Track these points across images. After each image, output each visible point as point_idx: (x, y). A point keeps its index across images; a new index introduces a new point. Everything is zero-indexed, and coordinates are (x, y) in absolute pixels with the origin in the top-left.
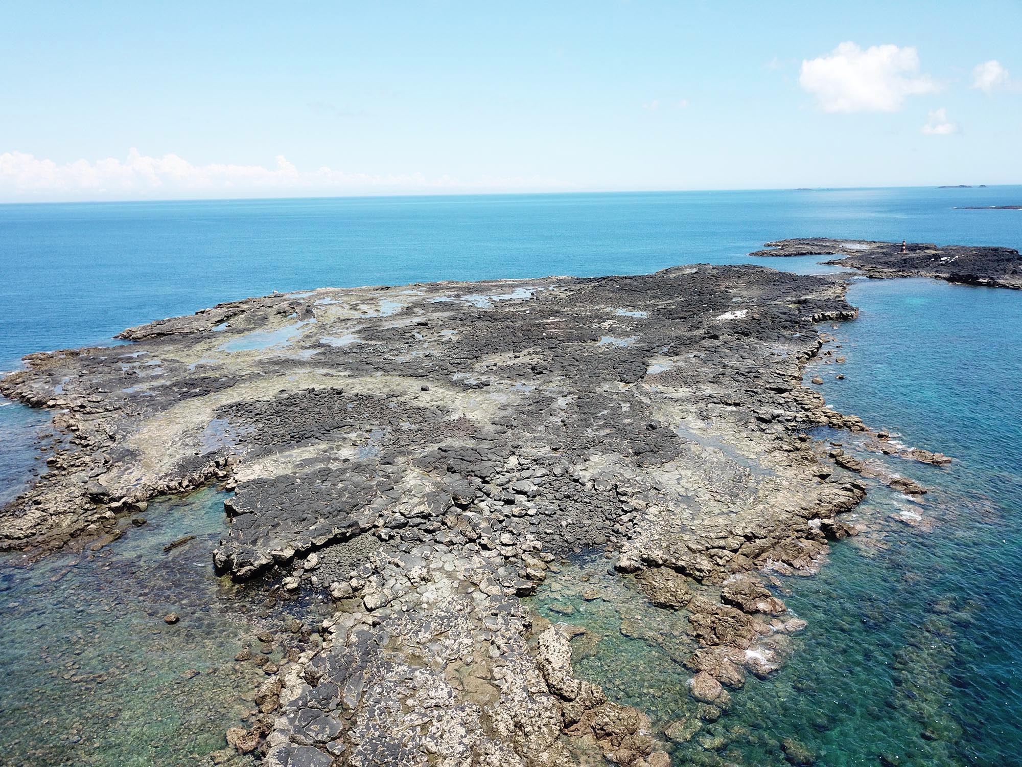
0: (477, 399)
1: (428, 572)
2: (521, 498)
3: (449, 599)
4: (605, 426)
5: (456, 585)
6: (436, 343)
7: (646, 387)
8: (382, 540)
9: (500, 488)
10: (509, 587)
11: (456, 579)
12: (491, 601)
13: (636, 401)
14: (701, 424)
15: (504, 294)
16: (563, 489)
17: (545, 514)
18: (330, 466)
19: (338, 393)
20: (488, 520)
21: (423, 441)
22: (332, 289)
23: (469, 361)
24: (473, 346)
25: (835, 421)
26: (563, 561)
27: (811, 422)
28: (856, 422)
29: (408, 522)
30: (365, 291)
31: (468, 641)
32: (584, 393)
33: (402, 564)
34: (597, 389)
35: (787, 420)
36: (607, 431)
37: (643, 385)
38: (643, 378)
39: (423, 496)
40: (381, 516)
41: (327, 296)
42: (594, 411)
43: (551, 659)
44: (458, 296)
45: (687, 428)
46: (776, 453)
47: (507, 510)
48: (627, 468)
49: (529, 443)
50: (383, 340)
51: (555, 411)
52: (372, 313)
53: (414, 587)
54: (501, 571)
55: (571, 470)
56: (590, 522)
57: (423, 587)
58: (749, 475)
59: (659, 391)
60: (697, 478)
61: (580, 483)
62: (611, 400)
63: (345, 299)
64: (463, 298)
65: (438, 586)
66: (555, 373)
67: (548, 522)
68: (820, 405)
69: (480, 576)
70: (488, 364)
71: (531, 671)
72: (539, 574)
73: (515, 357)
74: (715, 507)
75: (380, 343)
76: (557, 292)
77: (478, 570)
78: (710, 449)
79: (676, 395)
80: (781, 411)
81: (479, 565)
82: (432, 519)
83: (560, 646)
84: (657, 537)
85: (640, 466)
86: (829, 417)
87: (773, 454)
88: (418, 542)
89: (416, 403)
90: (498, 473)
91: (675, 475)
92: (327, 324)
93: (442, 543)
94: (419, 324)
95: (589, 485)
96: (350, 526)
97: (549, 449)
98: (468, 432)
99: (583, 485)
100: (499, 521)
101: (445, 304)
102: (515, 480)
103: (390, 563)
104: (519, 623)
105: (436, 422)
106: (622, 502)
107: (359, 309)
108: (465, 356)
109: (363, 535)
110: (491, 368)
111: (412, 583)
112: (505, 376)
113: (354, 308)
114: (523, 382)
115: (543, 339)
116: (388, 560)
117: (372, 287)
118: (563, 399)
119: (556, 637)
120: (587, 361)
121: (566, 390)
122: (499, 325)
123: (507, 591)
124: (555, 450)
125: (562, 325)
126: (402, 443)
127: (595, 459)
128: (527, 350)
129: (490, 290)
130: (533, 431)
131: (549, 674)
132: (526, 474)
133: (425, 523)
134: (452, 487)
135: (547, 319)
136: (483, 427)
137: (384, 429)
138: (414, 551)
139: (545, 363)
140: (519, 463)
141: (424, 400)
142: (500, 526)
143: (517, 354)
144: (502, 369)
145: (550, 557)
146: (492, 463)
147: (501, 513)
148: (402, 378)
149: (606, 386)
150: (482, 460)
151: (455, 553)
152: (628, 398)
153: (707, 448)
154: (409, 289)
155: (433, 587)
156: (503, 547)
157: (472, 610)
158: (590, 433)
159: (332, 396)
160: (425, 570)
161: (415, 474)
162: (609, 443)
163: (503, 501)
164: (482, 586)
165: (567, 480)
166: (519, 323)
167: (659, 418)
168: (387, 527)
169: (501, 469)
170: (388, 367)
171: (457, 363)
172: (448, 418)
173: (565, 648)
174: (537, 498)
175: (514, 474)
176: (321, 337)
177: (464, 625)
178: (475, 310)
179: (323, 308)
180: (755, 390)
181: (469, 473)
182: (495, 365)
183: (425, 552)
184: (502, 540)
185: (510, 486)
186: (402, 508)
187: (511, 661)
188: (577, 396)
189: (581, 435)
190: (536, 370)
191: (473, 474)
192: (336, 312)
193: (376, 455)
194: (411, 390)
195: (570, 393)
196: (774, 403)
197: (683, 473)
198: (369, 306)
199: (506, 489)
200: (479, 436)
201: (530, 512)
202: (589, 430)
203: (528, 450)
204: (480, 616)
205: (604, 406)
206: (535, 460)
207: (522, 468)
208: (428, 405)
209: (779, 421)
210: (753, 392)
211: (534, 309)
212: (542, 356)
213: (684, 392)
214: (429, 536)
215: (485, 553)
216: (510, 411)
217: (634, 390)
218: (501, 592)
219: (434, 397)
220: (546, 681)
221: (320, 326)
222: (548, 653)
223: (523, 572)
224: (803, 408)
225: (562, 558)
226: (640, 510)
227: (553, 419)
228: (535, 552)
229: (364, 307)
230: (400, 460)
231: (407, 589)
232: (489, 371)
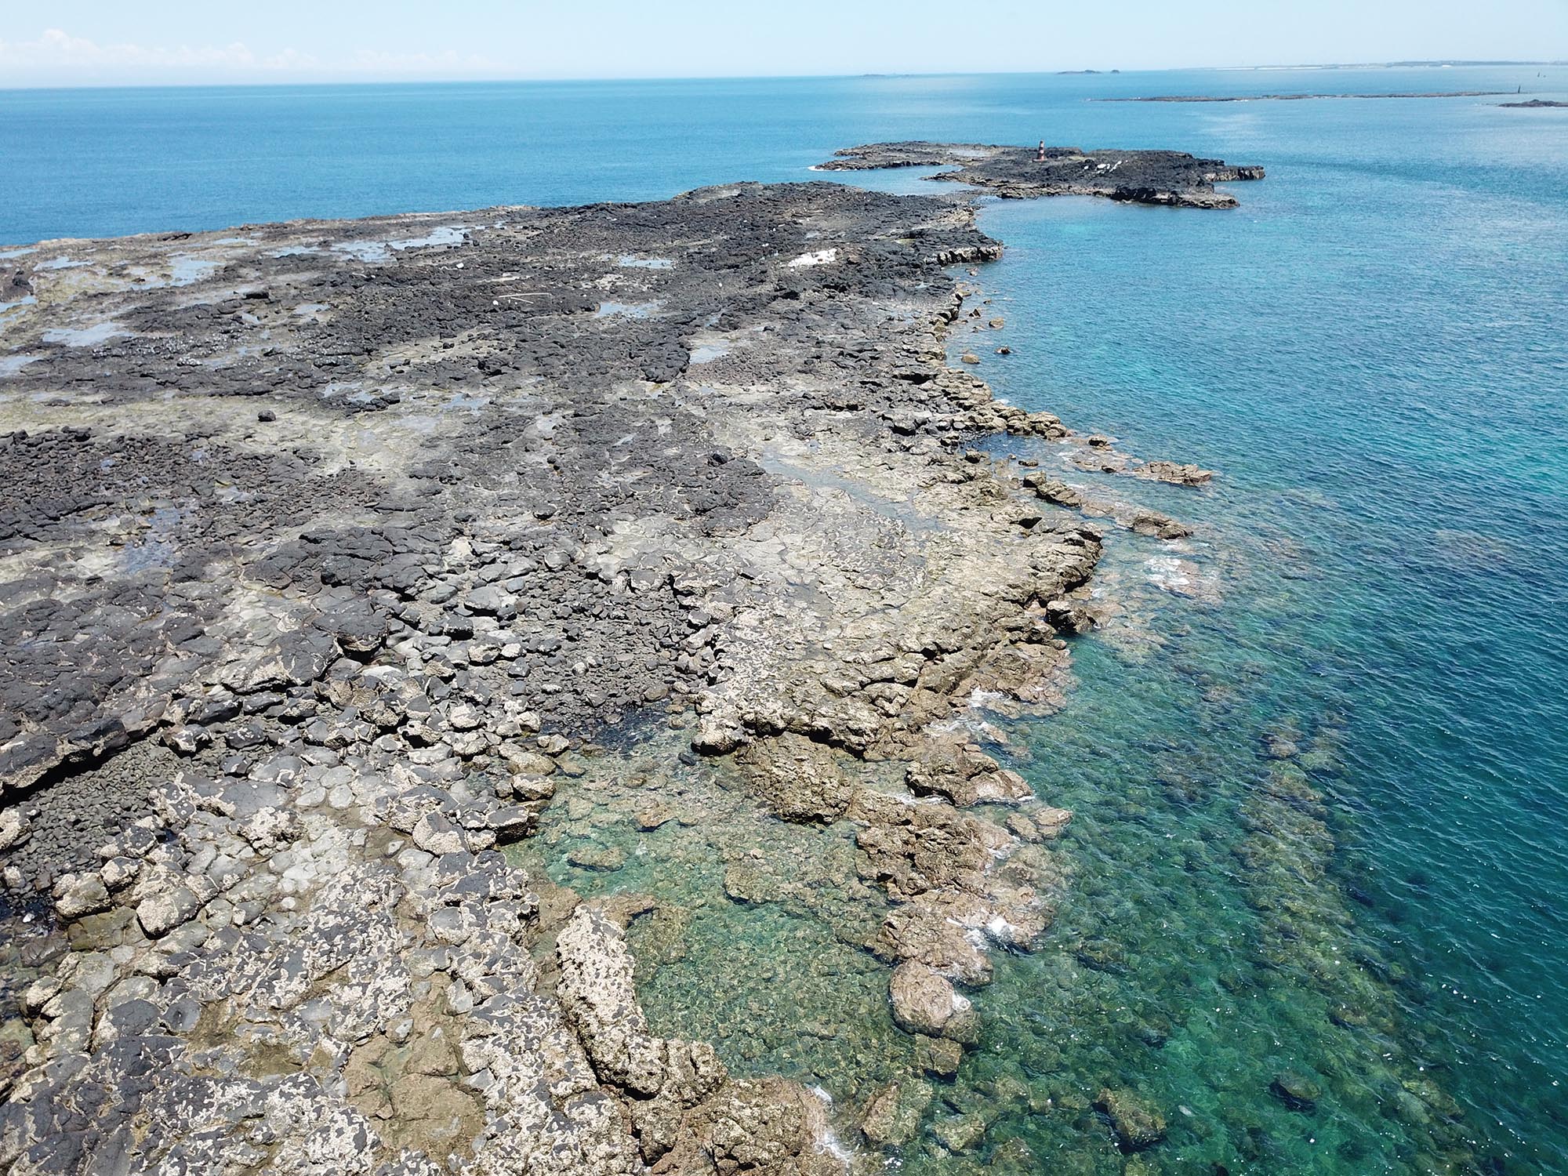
0: (376, 431)
1: (291, 820)
2: (487, 623)
3: (346, 879)
4: (633, 464)
5: (358, 839)
6: (286, 330)
7: (693, 387)
8: (183, 754)
9: (439, 608)
10: (478, 830)
11: (359, 824)
12: (442, 872)
13: (681, 414)
14: (799, 447)
15: (413, 238)
16: (568, 595)
17: (538, 651)
18: (57, 596)
19: (78, 439)
20: (419, 681)
21: (266, 524)
22: (72, 241)
23: (355, 360)
24: (360, 330)
25: (1018, 424)
26: (588, 747)
27: (979, 428)
28: (1052, 423)
29: (240, 704)
30: (140, 241)
31: (395, 984)
32: (583, 406)
33: (229, 808)
34: (607, 397)
35: (941, 428)
36: (638, 473)
37: (687, 383)
38: (684, 371)
39: (272, 644)
40: (176, 697)
41: (62, 254)
42: (608, 437)
43: (593, 998)
44: (325, 244)
45: (778, 457)
46: (939, 488)
47: (457, 652)
48: (685, 541)
49: (490, 510)
50: (178, 328)
51: (533, 441)
52: (154, 281)
53: (260, 860)
54: (458, 791)
55: (580, 556)
56: (630, 657)
57: (283, 855)
58: (904, 532)
59: (716, 393)
60: (814, 548)
61: (601, 580)
62: (636, 414)
63: (99, 257)
64: (336, 247)
65: (318, 847)
66: (525, 371)
67: (547, 668)
68: (986, 398)
69: (411, 814)
70: (393, 363)
71: (551, 1039)
72: (540, 786)
73: (445, 347)
74: (860, 601)
75: (171, 335)
76: (509, 232)
77: (405, 800)
78: (825, 491)
79: (747, 399)
80: (927, 414)
81: (408, 787)
82: (294, 691)
83: (607, 961)
84: (765, 674)
85: (708, 535)
86: (1006, 418)
87: (934, 491)
88: (267, 748)
89: (248, 447)
90: (431, 577)
91: (773, 545)
92: (58, 305)
93: (321, 744)
94: (250, 296)
95: (619, 582)
96: (97, 734)
97: (531, 518)
98: (362, 497)
99: (607, 582)
100: (443, 679)
101: (301, 259)
102: (467, 586)
103: (200, 808)
104: (509, 915)
105: (294, 482)
106: (687, 608)
107: (128, 275)
108: (345, 350)
109: (136, 748)
110: (398, 368)
111: (256, 851)
112: (429, 382)
113: (118, 273)
114: (465, 391)
115: (494, 311)
116: (195, 803)
117: (155, 235)
118: (546, 418)
119: (596, 937)
120: (582, 347)
121: (548, 401)
122: (409, 290)
123: (476, 840)
124: (544, 518)
125: (527, 286)
126: (222, 532)
127: (622, 529)
128: (466, 333)
129: (387, 232)
130: (496, 485)
131: (592, 1037)
132: (489, 572)
133: (281, 703)
134: (334, 617)
135: (498, 276)
136: (393, 485)
137: (182, 505)
138: (259, 772)
139: (503, 355)
140: (473, 552)
141: (266, 440)
142: (445, 690)
143: (449, 341)
144: (422, 370)
145: (560, 742)
146: (417, 557)
147: (446, 663)
148: (218, 400)
149: (622, 390)
150: (395, 553)
151: (352, 763)
152: (666, 409)
153: (820, 491)
154: (230, 236)
155: (306, 853)
156: (458, 735)
157: (401, 898)
158: (606, 480)
159: (66, 445)
160: (284, 816)
161: (252, 596)
162: (646, 496)
163: (448, 634)
164: (419, 835)
165: (575, 577)
166: (447, 286)
167: (726, 441)
168: (192, 722)
169: (437, 569)
170: (186, 380)
171: (331, 364)
172: (317, 471)
173: (621, 961)
174: (519, 619)
175: (465, 575)
176: (44, 330)
177: (382, 940)
178: (360, 267)
179: (52, 276)
180: (876, 380)
181: (370, 584)
182: (407, 363)
183: (283, 772)
184: (453, 720)
185: (460, 600)
186: (224, 674)
187: (501, 1022)
188: (571, 412)
189: (591, 485)
190: (488, 369)
191: (378, 584)
192: (77, 282)
193: (164, 562)
194: (238, 421)
195: (557, 407)
196: (911, 400)
197: (787, 539)
198: (148, 269)
199: (451, 608)
200: (386, 504)
201: (506, 652)
202: (605, 474)
203: (489, 524)
204: (419, 910)
205: (625, 427)
206: (506, 543)
207: (480, 561)
208: (274, 450)
209: (928, 432)
210: (874, 383)
211: (471, 261)
212: (495, 343)
213: (758, 392)
214: (291, 731)
215: (416, 755)
216: (444, 448)
217: (673, 392)
218: (464, 844)
219: (286, 433)
220: (588, 1052)
221: (45, 310)
222: (583, 982)
223: (504, 787)
224: (960, 405)
225: (585, 741)
226: (723, 621)
227: (531, 458)
228: (525, 736)
229: (138, 271)
230: (218, 568)
231: (243, 868)
232: (397, 373)
